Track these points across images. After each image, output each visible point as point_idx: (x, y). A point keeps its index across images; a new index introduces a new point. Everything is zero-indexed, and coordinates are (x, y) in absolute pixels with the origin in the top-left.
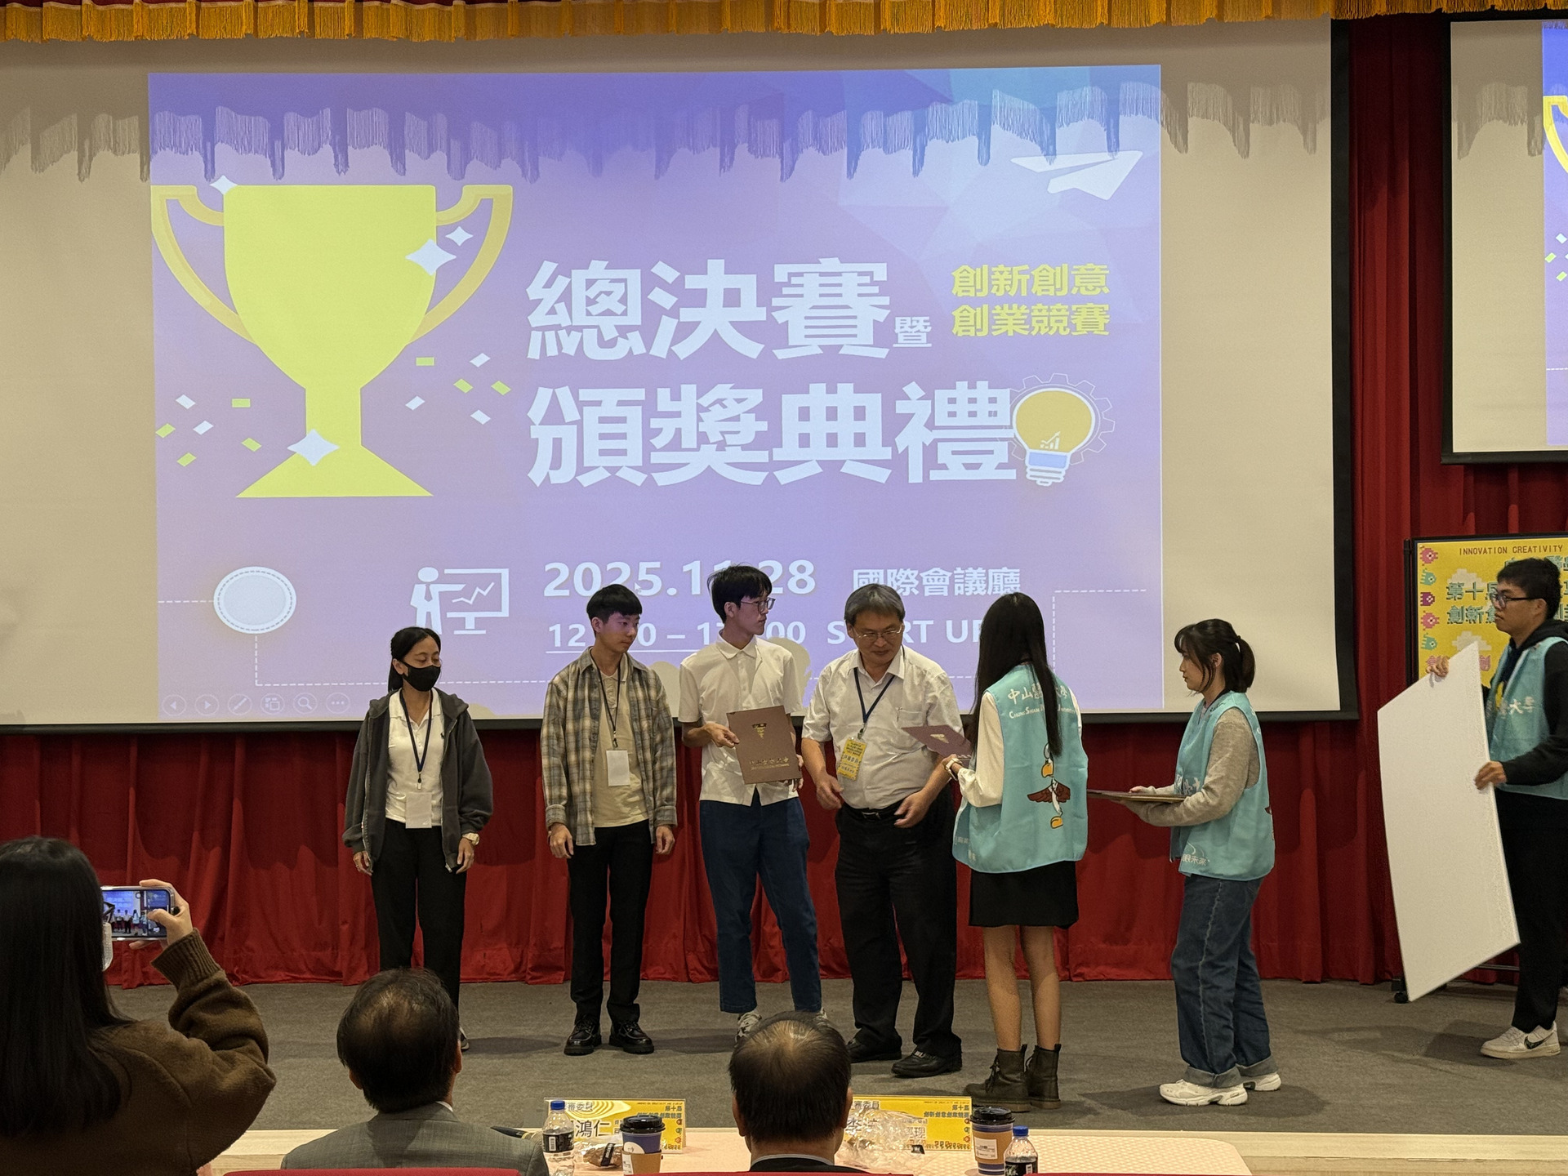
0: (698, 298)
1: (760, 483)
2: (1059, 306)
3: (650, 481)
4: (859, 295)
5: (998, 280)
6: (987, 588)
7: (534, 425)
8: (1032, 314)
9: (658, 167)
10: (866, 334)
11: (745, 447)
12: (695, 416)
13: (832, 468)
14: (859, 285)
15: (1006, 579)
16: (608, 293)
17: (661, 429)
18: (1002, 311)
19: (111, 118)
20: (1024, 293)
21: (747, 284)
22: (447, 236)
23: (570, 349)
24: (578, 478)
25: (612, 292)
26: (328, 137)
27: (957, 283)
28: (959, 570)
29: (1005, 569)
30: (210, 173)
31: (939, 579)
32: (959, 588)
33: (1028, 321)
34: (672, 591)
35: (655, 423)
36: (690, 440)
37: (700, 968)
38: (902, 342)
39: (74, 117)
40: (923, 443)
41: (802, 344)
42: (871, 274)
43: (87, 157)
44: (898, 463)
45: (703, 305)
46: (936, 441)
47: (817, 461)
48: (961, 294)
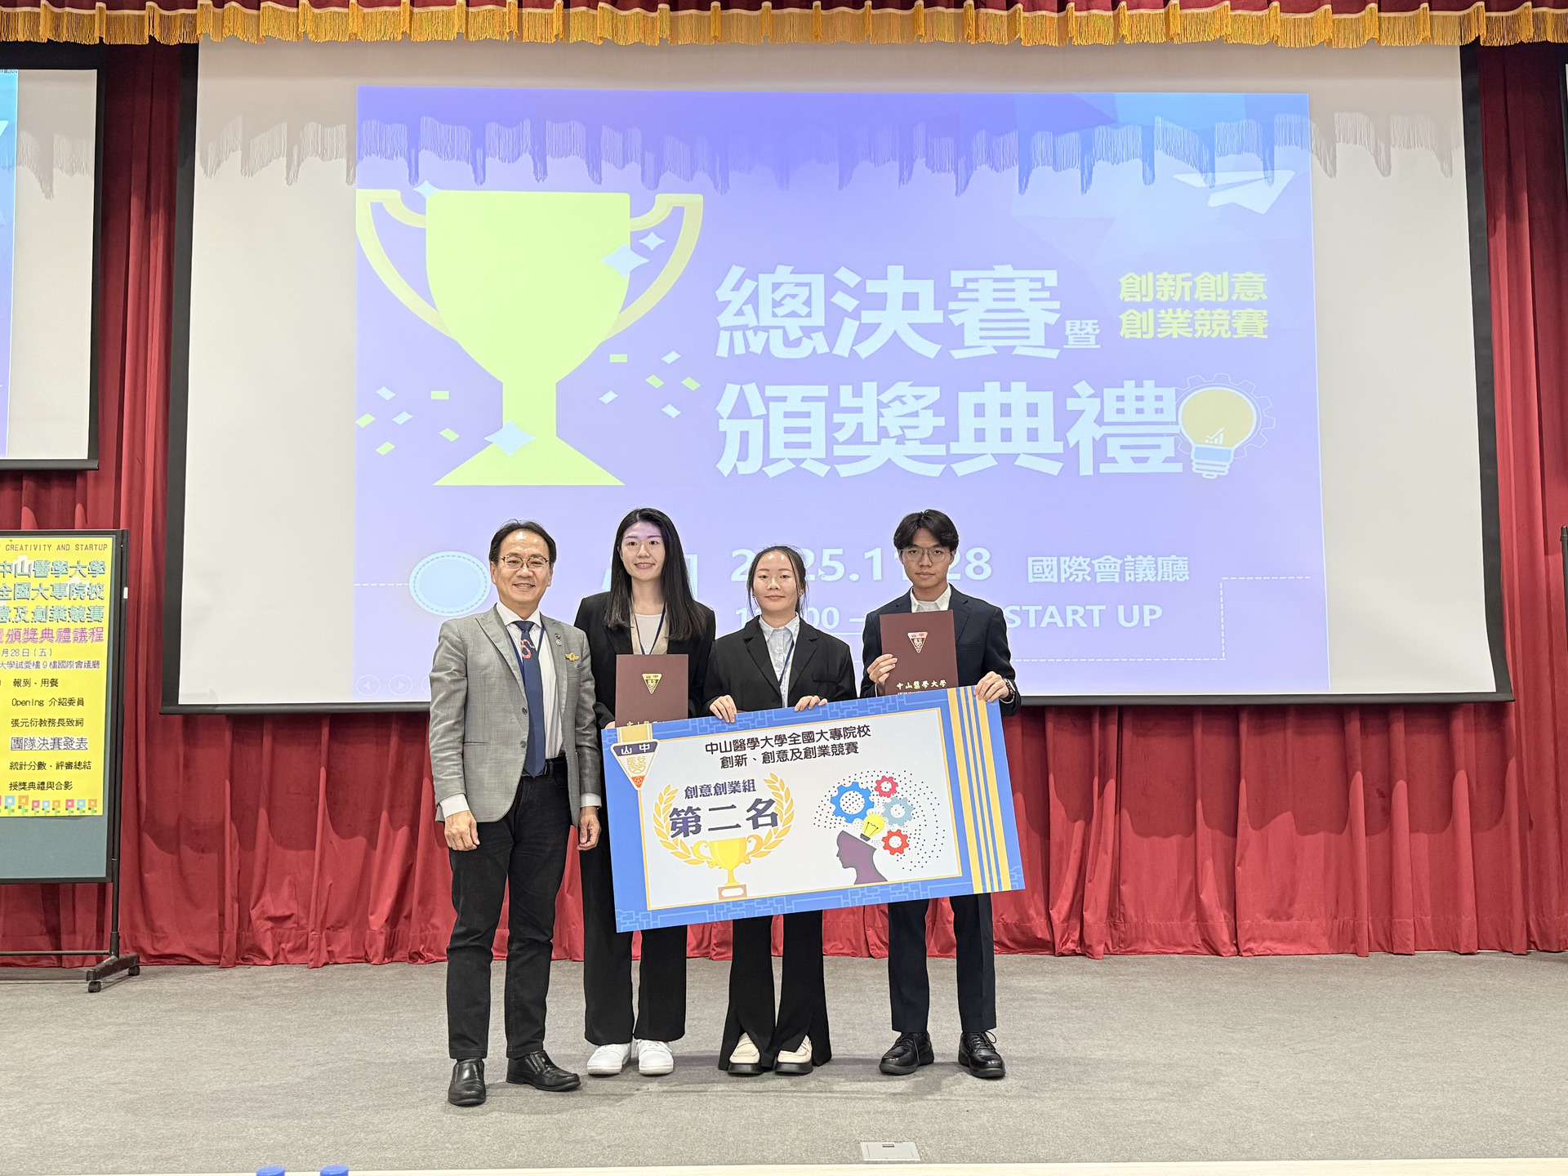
0: (879, 302)
1: (938, 475)
2: (1220, 311)
3: (833, 472)
4: (1032, 300)
5: (1162, 286)
6: (1156, 575)
7: (722, 418)
8: (1195, 318)
9: (841, 178)
10: (1038, 336)
11: (923, 441)
12: (876, 413)
13: (1006, 461)
14: (1031, 290)
15: (1175, 566)
16: (794, 296)
17: (844, 424)
18: (1167, 315)
19: (320, 126)
20: (1187, 299)
21: (925, 289)
22: (640, 241)
23: (757, 346)
24: (764, 469)
25: (797, 295)
26: (527, 146)
27: (1123, 290)
28: (1129, 558)
29: (1174, 557)
30: (414, 178)
31: (1110, 566)
32: (1130, 575)
33: (1192, 325)
34: (854, 577)
35: (838, 418)
36: (870, 434)
37: (878, 942)
38: (1072, 343)
39: (284, 125)
40: (1094, 439)
41: (977, 345)
42: (1042, 280)
43: (296, 163)
44: (1070, 456)
45: (884, 308)
46: (1105, 437)
47: (992, 454)
48: (1127, 299)
